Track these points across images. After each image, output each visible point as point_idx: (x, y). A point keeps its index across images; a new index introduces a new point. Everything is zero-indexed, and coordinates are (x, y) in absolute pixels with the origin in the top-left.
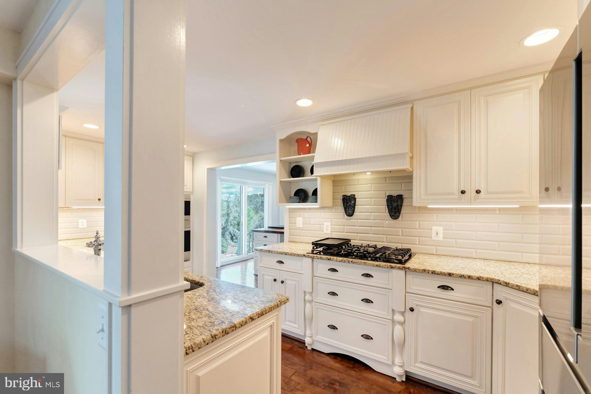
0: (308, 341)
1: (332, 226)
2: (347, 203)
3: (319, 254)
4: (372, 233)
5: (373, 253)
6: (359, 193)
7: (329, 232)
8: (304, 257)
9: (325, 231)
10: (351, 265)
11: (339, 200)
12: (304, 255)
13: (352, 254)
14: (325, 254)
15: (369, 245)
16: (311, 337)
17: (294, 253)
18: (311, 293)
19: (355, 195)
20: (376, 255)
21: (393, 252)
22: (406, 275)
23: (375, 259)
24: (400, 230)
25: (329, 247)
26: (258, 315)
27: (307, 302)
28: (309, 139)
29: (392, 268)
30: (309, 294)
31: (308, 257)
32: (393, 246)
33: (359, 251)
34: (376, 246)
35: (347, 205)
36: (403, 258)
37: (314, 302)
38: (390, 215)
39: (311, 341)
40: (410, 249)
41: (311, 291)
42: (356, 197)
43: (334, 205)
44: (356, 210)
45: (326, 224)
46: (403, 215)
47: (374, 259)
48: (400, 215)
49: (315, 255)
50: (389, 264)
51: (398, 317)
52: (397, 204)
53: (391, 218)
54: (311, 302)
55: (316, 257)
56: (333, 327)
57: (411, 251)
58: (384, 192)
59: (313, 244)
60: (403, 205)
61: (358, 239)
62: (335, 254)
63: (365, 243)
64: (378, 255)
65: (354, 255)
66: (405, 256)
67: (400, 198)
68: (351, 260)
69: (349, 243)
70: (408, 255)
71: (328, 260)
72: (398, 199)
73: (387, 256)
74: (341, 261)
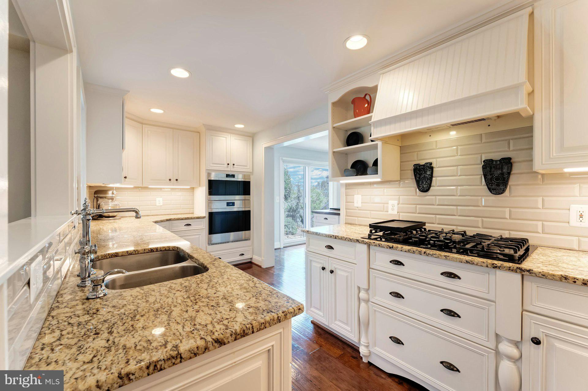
0: (363, 351)
1: (400, 205)
2: (420, 175)
3: (379, 239)
4: (459, 214)
5: (459, 242)
6: (438, 160)
7: (395, 212)
8: (357, 242)
9: (390, 212)
10: (423, 257)
11: (410, 171)
12: (358, 241)
13: (427, 243)
14: (387, 240)
15: (453, 231)
16: (367, 347)
17: (346, 237)
18: (367, 290)
19: (432, 163)
20: (465, 245)
21: (495, 242)
22: (525, 282)
23: (465, 252)
24: (507, 210)
25: (394, 231)
26: (234, 336)
27: (361, 301)
28: (368, 98)
29: (495, 267)
30: (365, 291)
31: (363, 242)
32: (496, 234)
33: (438, 238)
34: (465, 232)
35: (419, 178)
36: (516, 252)
37: (370, 303)
38: (489, 189)
39: (366, 352)
40: (527, 240)
41: (366, 287)
42: (433, 165)
43: (402, 178)
44: (433, 183)
45: (391, 202)
46: (512, 187)
47: (461, 250)
48: (506, 187)
49: (372, 241)
50: (490, 261)
51: (506, 348)
52: (500, 172)
53: (491, 192)
54: (367, 301)
55: (373, 244)
56: (398, 341)
57: (528, 242)
58: (479, 156)
59: (371, 226)
60: (512, 173)
61: (437, 222)
62: (401, 241)
63: (447, 228)
64: (468, 246)
65: (429, 244)
66: (519, 250)
67: (507, 162)
68: (424, 250)
69: (423, 227)
70: (524, 248)
71: (389, 248)
72: (504, 164)
73: (485, 248)
74: (409, 251)
